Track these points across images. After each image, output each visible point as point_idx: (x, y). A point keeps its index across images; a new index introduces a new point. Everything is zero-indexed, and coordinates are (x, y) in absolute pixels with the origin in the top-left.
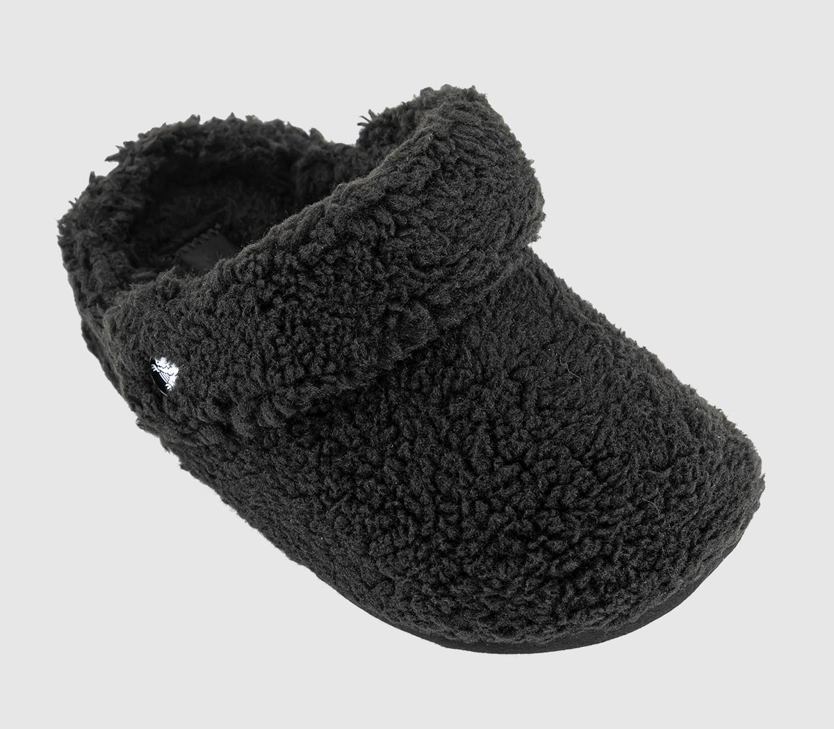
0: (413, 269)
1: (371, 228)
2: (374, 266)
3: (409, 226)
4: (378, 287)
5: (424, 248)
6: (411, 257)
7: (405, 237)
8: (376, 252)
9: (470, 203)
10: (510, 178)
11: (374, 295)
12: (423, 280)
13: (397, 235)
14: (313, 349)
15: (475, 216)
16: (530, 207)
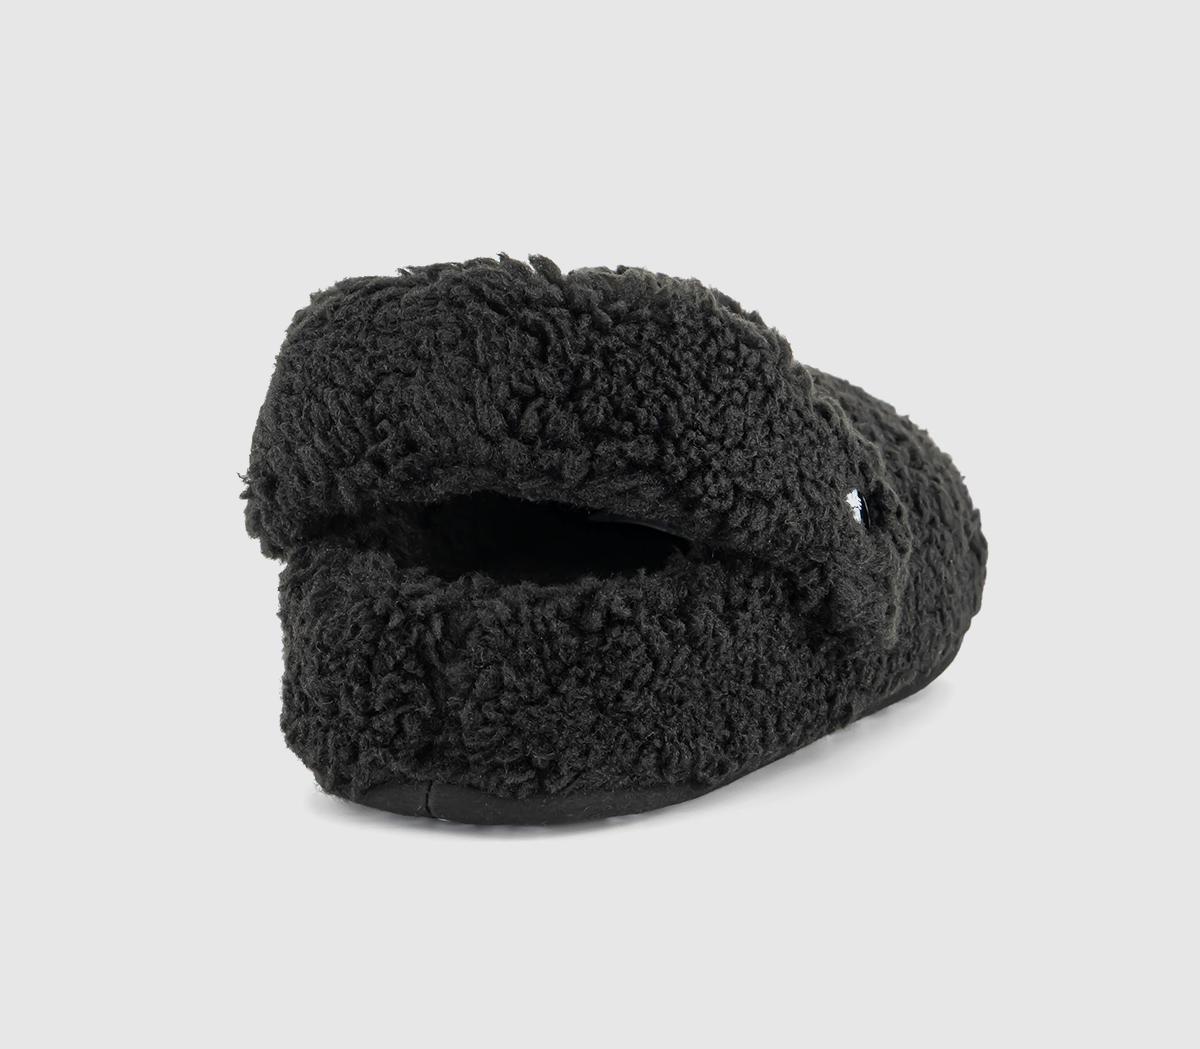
0: (553, 342)
1: (557, 423)
2: (594, 378)
3: (514, 393)
4: (607, 354)
5: (518, 355)
6: (542, 357)
7: (529, 384)
8: (574, 394)
9: (412, 364)
10: (333, 357)
11: (619, 349)
12: (553, 321)
13: (538, 393)
14: (719, 356)
15: (419, 343)
16: (336, 308)
